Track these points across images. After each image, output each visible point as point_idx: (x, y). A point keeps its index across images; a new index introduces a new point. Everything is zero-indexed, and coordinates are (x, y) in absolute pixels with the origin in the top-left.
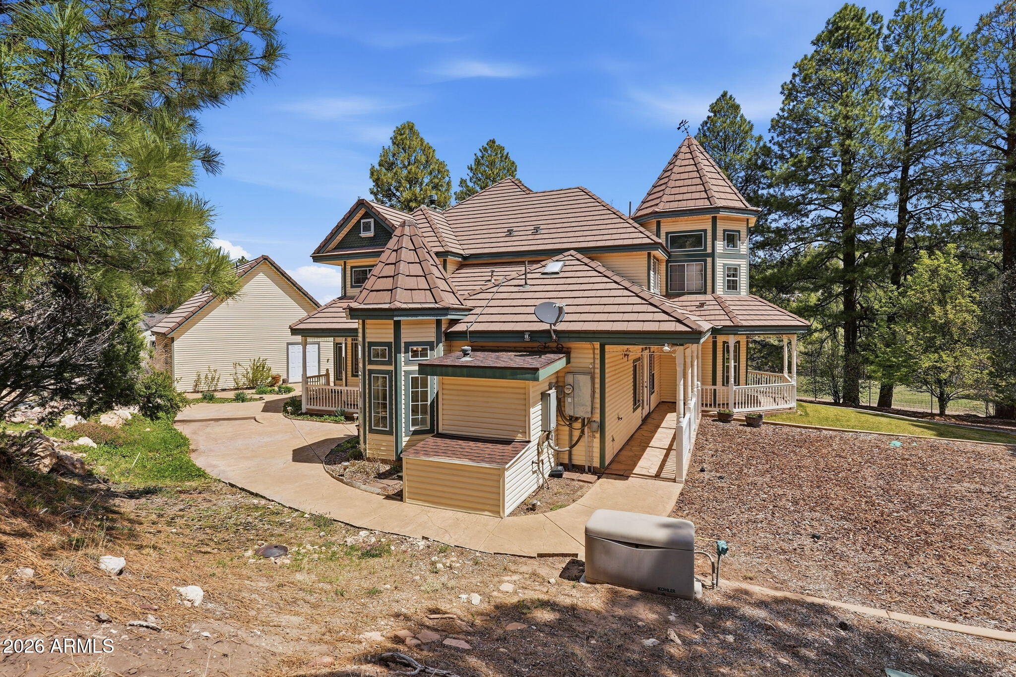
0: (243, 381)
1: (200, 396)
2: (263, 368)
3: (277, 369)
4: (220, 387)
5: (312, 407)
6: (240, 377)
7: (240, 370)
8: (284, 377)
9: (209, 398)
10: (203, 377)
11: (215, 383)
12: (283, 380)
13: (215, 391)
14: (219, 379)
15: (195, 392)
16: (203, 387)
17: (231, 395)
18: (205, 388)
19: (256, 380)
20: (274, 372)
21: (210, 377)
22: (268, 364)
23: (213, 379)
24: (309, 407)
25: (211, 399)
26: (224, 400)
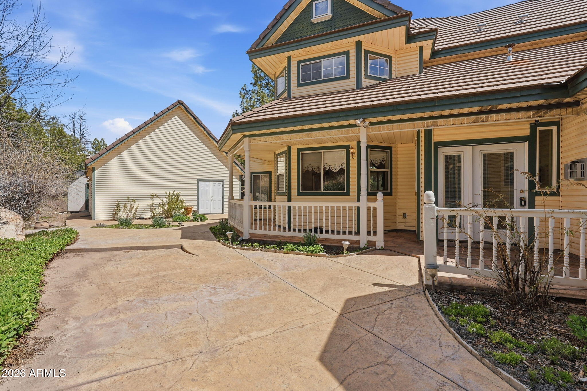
0: (159, 210)
1: (117, 223)
2: (177, 200)
3: (189, 202)
4: (138, 216)
5: (258, 232)
6: (156, 207)
7: (157, 201)
8: (195, 208)
9: (126, 224)
10: (122, 206)
11: (133, 211)
12: (194, 211)
13: (134, 219)
14: (137, 208)
15: (114, 220)
16: (122, 215)
17: (150, 222)
18: (124, 216)
19: (171, 211)
20: (186, 204)
21: (129, 206)
22: (182, 196)
23: (132, 208)
24: (253, 231)
25: (127, 225)
26: (139, 227)
